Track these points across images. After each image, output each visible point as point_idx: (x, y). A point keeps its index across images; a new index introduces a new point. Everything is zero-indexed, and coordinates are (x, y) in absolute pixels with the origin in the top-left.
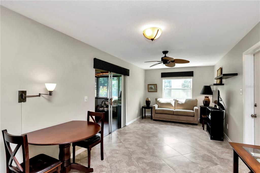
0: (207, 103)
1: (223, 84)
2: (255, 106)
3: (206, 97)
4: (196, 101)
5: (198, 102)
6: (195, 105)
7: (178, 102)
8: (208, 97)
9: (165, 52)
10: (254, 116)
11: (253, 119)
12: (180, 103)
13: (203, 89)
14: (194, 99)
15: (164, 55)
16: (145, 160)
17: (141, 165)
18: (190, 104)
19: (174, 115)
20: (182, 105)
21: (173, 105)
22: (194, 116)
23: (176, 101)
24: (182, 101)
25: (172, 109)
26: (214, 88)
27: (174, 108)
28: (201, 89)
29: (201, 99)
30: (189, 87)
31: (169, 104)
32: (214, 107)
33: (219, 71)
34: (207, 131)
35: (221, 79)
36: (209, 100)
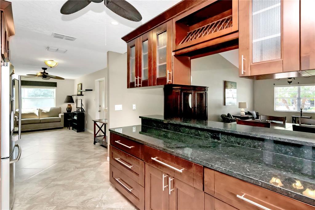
0: (69, 109)
1: (83, 95)
2: (100, 106)
3: (69, 105)
4: (60, 108)
5: (62, 110)
6: (60, 112)
7: (43, 111)
8: (70, 105)
9: (45, 69)
10: (100, 111)
11: (99, 112)
12: (45, 112)
13: (66, 99)
14: (58, 107)
15: (43, 71)
18: (55, 112)
19: (40, 123)
20: (47, 113)
21: (38, 115)
22: (60, 121)
23: (40, 111)
24: (47, 109)
25: (37, 118)
26: (74, 98)
27: (38, 117)
28: (65, 98)
29: (64, 107)
30: (52, 96)
31: (33, 114)
32: (76, 111)
33: (80, 86)
34: (72, 129)
35: (81, 92)
36: (71, 107)
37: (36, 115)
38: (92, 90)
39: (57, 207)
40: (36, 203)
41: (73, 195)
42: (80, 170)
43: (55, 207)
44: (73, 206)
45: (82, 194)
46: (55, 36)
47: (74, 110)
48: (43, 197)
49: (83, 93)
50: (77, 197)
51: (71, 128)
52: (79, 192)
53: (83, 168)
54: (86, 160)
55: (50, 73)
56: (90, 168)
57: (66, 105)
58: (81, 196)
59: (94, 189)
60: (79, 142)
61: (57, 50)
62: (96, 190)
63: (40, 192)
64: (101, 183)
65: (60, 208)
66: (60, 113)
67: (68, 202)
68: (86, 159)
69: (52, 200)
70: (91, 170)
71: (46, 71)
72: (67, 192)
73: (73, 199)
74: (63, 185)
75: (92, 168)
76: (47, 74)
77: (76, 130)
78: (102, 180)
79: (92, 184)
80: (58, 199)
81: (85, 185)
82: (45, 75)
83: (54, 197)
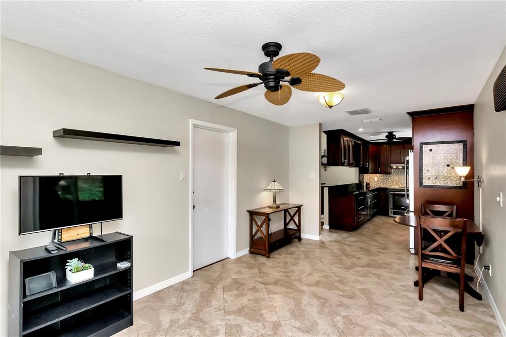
16: (341, 293)
17: (347, 289)
38: (178, 144)
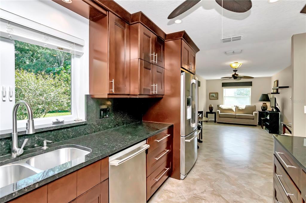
0: (264, 108)
1: (279, 93)
3: (264, 103)
4: (255, 107)
5: (257, 108)
7: (239, 108)
8: (265, 104)
9: (235, 71)
12: (240, 108)
14: (253, 105)
18: (250, 110)
19: (236, 118)
20: (243, 110)
22: (254, 119)
23: (237, 107)
24: (242, 107)
25: (233, 114)
26: (271, 96)
27: (235, 113)
28: (260, 96)
29: (259, 105)
30: (248, 95)
31: (231, 110)
32: (271, 110)
33: (276, 83)
34: (265, 129)
35: (277, 90)
36: (266, 106)
37: (233, 111)
38: (288, 87)
39: (214, 190)
40: (203, 179)
41: (230, 189)
42: (250, 171)
43: (212, 189)
44: (225, 199)
45: (238, 194)
46: (224, 41)
47: (269, 109)
48: (209, 177)
49: (279, 91)
50: (233, 194)
51: (264, 127)
52: (238, 190)
53: (254, 170)
54: (262, 164)
55: (240, 74)
56: (262, 173)
57: (261, 104)
58: (237, 195)
59: (254, 197)
60: (265, 144)
61: (234, 52)
62: (255, 199)
63: (210, 173)
64: (265, 196)
65: (215, 193)
66: (255, 111)
67: (224, 192)
68: (264, 163)
69: (213, 183)
70: (262, 177)
71: (237, 73)
72: (228, 184)
73: (228, 193)
74: (228, 177)
75: (265, 176)
76: (237, 75)
77: (268, 131)
78: (269, 194)
79: (254, 191)
80: (218, 185)
81: (247, 188)
82: (235, 77)
83: (216, 181)
